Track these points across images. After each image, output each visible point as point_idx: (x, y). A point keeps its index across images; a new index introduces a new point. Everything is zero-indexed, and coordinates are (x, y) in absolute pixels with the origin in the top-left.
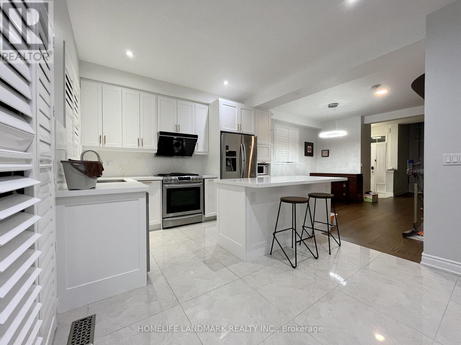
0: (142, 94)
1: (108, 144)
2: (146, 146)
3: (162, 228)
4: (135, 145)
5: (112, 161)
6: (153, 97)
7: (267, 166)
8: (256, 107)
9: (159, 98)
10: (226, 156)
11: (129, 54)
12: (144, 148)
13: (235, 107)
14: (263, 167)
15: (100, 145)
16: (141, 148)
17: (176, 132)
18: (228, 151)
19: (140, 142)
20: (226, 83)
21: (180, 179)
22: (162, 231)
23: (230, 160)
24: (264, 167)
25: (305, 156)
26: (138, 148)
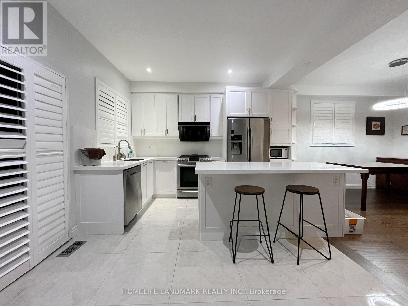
0: (168, 95)
1: (147, 134)
2: (170, 134)
3: (177, 198)
4: (162, 134)
5: (152, 145)
6: (176, 96)
7: (287, 149)
8: (270, 87)
9: (180, 96)
10: (231, 140)
11: (149, 70)
12: (169, 136)
13: (245, 92)
14: (281, 150)
15: (142, 135)
16: (167, 136)
17: (193, 122)
18: (233, 136)
19: (166, 131)
20: (230, 71)
21: (190, 160)
22: (177, 199)
23: (236, 144)
24: (283, 150)
25: (367, 134)
26: (165, 136)
